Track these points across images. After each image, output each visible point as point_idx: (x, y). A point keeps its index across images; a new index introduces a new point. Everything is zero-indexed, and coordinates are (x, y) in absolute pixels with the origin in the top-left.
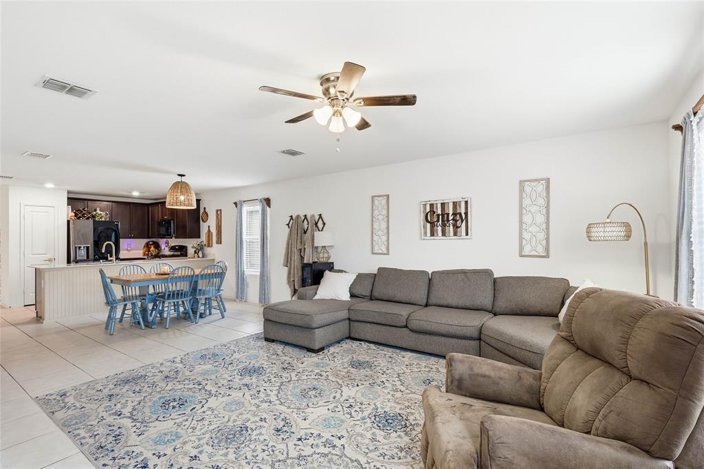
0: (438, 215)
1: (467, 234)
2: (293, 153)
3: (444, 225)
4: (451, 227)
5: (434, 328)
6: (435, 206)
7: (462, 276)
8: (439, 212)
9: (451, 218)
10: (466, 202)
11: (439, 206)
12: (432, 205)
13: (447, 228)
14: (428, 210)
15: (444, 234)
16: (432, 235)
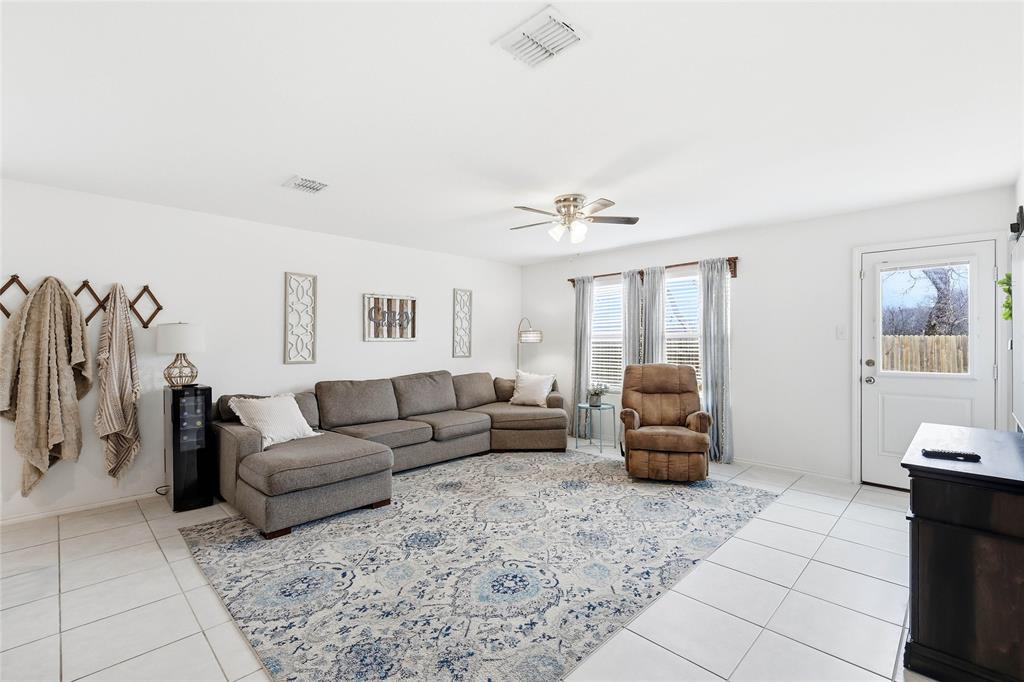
0: (383, 313)
1: (413, 336)
2: (312, 187)
3: (390, 326)
4: (398, 327)
5: (462, 429)
6: (380, 301)
7: (428, 381)
8: (386, 309)
9: (397, 317)
10: (414, 302)
11: (385, 302)
12: (377, 300)
13: (393, 328)
14: (372, 305)
15: (389, 336)
16: (376, 335)
